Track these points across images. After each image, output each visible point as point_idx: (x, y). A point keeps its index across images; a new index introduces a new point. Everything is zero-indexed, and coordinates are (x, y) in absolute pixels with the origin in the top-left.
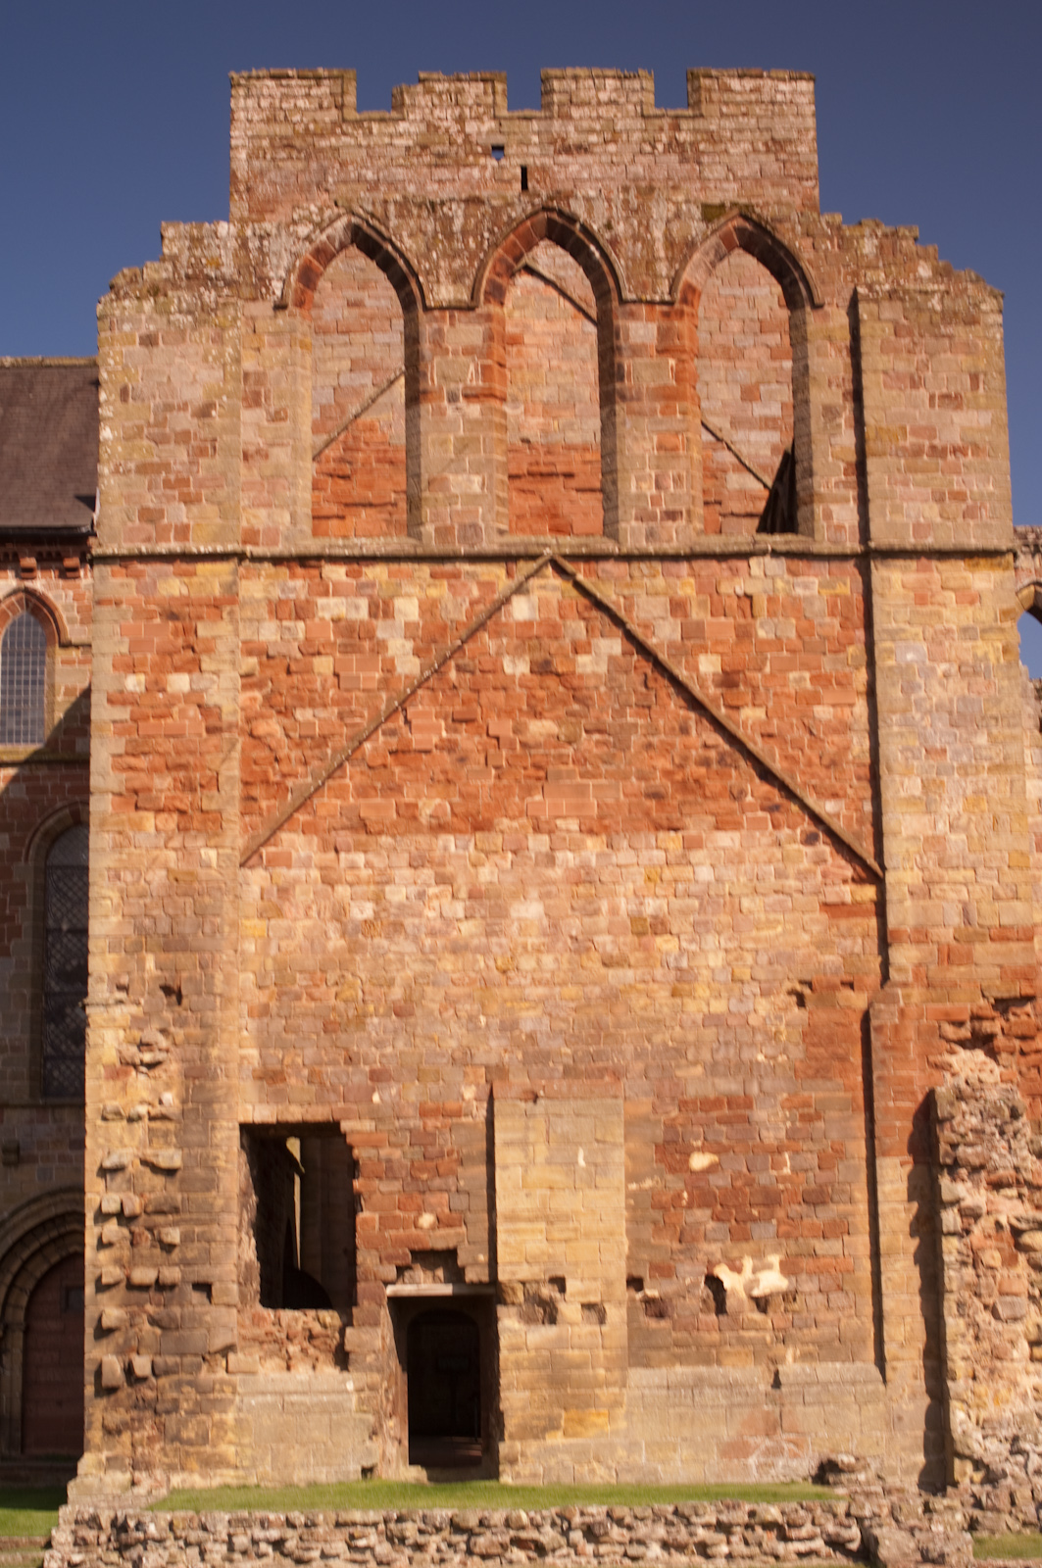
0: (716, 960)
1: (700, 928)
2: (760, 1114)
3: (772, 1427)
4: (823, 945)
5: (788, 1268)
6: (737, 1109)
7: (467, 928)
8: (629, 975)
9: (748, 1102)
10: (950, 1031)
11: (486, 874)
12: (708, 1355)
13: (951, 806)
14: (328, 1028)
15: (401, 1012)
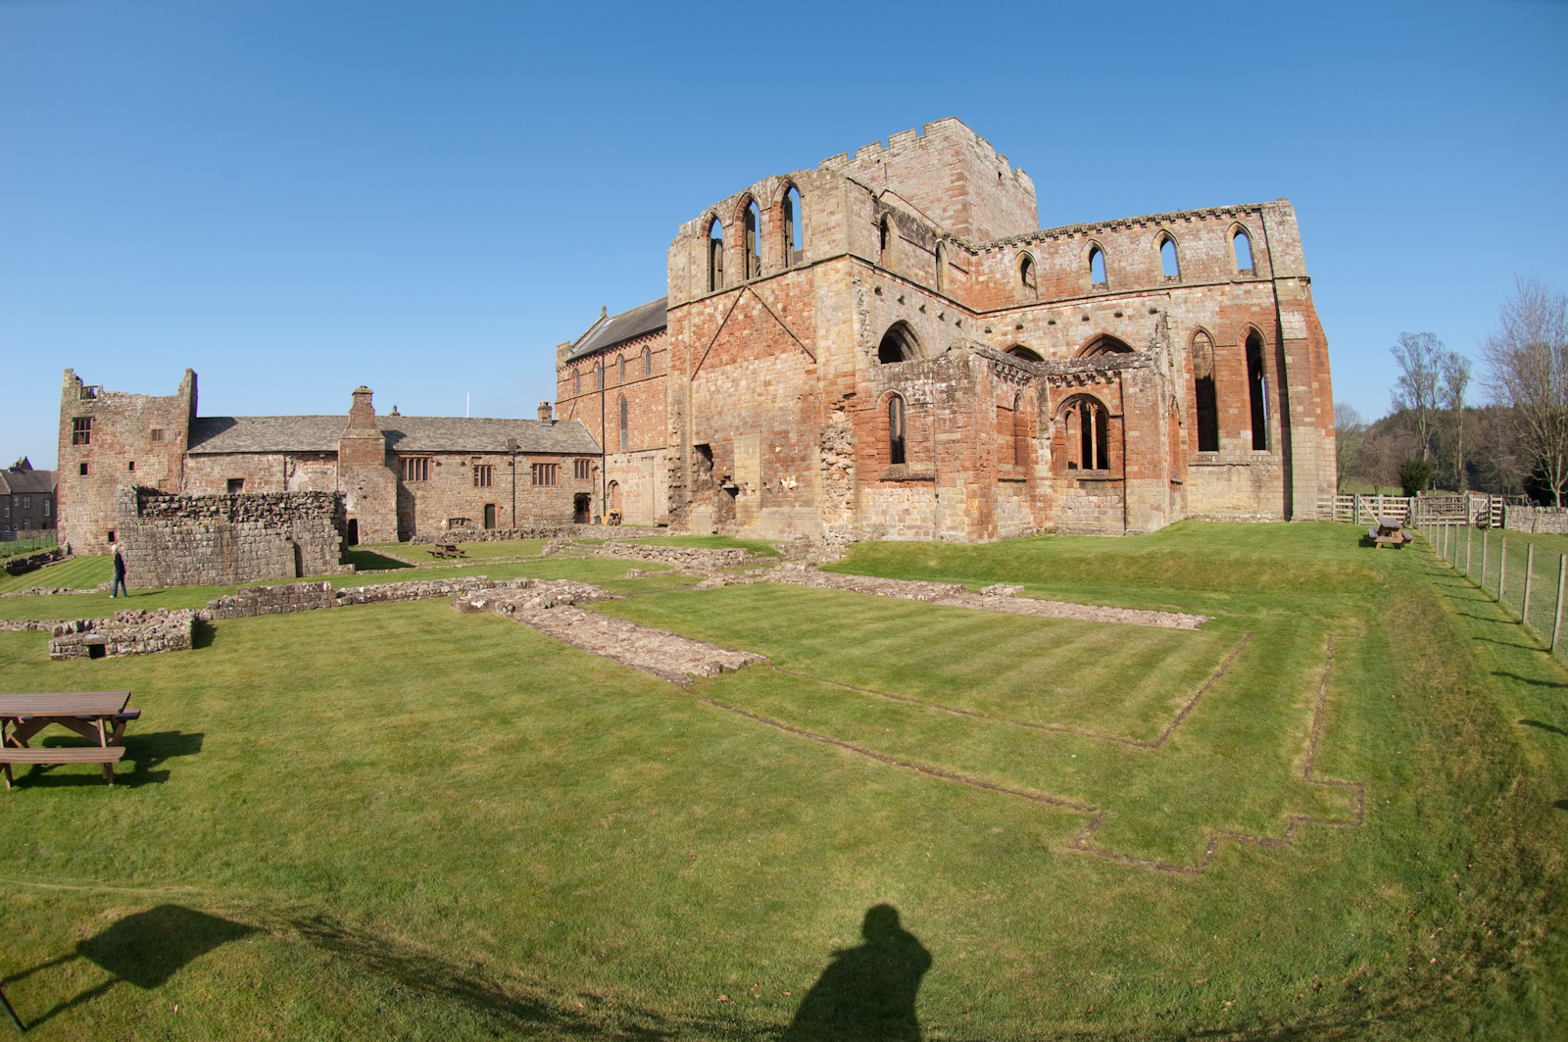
0: (781, 391)
1: (779, 382)
2: (791, 435)
3: (790, 526)
4: (805, 383)
5: (797, 480)
6: (785, 434)
7: (732, 390)
8: (763, 398)
9: (787, 432)
10: (832, 406)
11: (735, 375)
12: (779, 505)
13: (832, 337)
14: (708, 419)
15: (720, 414)
